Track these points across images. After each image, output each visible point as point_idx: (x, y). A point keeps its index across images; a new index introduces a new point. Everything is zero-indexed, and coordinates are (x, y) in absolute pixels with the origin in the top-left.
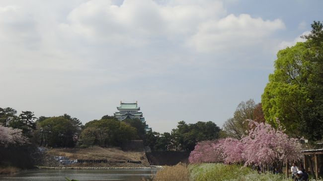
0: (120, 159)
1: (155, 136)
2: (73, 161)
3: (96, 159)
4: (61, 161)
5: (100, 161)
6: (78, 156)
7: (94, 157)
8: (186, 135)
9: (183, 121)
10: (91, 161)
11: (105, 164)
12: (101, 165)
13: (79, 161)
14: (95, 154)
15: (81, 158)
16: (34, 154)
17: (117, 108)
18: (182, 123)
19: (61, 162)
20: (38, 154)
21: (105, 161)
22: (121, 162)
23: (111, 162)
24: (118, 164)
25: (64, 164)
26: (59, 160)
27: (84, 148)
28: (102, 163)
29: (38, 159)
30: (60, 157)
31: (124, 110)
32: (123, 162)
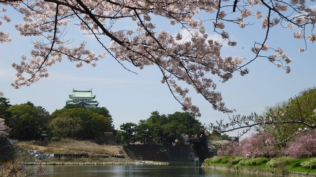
0: (102, 153)
1: (132, 127)
2: (49, 156)
3: (75, 153)
4: (36, 155)
5: (81, 156)
6: (54, 150)
7: (72, 151)
8: (166, 127)
9: (156, 112)
10: (70, 155)
11: (87, 159)
12: (82, 160)
13: (56, 155)
14: (71, 147)
15: (58, 152)
16: (5, 147)
17: (70, 96)
18: (155, 114)
19: (37, 157)
20: (8, 147)
21: (86, 156)
22: (104, 157)
23: (93, 157)
24: (101, 159)
25: (40, 159)
26: (34, 155)
27: (57, 140)
28: (83, 158)
29: (10, 153)
30: (35, 151)
31: (77, 99)
32: (106, 157)
